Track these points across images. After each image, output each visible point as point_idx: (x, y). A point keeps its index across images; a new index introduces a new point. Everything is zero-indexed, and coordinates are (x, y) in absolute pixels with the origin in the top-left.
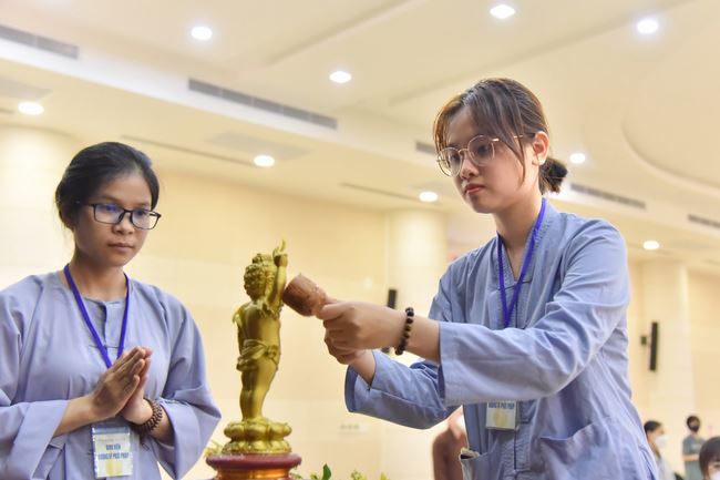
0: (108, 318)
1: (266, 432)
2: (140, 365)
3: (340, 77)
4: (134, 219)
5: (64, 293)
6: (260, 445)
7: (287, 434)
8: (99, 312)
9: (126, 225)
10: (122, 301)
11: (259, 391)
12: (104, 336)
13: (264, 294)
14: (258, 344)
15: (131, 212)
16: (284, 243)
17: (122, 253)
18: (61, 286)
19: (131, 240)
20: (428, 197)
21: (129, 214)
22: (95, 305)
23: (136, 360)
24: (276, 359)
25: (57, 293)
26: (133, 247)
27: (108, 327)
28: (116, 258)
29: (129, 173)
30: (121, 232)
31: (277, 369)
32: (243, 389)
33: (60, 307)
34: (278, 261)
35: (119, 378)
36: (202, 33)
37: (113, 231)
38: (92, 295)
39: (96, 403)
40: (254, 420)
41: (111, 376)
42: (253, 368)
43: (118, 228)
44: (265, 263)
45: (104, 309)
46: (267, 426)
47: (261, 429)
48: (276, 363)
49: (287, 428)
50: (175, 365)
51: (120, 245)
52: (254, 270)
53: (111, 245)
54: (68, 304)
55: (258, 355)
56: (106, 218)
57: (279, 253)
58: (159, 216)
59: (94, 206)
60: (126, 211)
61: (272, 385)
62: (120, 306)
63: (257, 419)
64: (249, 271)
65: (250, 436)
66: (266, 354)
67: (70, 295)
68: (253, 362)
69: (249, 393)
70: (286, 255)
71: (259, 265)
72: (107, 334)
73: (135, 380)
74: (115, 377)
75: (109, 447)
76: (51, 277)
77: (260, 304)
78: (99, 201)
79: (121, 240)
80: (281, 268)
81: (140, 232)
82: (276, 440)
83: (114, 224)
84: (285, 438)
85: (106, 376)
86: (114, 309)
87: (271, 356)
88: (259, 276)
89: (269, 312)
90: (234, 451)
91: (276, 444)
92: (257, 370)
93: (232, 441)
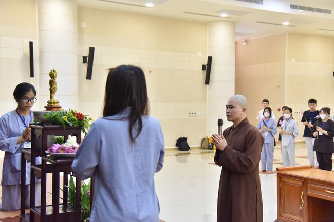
6: (53, 104)
11: (53, 95)
20: (224, 15)
21: (30, 100)
35: (26, 132)
49: (58, 101)
59: (23, 99)
63: (53, 100)
79: (28, 105)
90: (49, 105)
91: (56, 104)
93: (48, 103)
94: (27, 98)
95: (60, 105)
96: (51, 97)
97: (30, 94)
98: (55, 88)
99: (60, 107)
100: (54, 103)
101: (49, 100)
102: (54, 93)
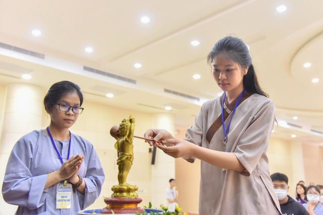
0: (63, 148)
1: (127, 189)
2: (80, 162)
3: (138, 66)
4: (74, 110)
6: (125, 194)
8: (60, 145)
9: (71, 112)
10: (68, 141)
11: (125, 173)
13: (126, 135)
14: (124, 154)
17: (69, 123)
18: (46, 135)
19: (72, 118)
20: (168, 108)
21: (72, 108)
22: (58, 143)
23: (78, 160)
24: (131, 160)
25: (44, 137)
26: (73, 121)
27: (63, 151)
28: (67, 125)
29: (72, 92)
30: (69, 115)
31: (132, 164)
32: (119, 172)
36: (89, 50)
37: (66, 114)
38: (57, 139)
39: (61, 174)
40: (123, 184)
42: (123, 163)
43: (68, 113)
44: (126, 122)
45: (61, 144)
46: (128, 186)
47: (125, 188)
48: (132, 162)
49: (136, 188)
51: (68, 120)
52: (122, 125)
54: (48, 142)
55: (124, 158)
56: (63, 109)
58: (83, 109)
59: (59, 105)
62: (68, 143)
63: (125, 184)
66: (127, 158)
67: (49, 138)
68: (122, 161)
69: (121, 174)
70: (134, 119)
71: (124, 123)
72: (62, 153)
75: (63, 197)
76: (42, 131)
77: (124, 139)
78: (61, 103)
79: (69, 118)
80: (132, 124)
81: (76, 115)
82: (131, 192)
84: (136, 192)
85: (65, 164)
86: (65, 144)
89: (128, 141)
90: (115, 197)
91: (131, 194)
93: (115, 193)
94: (67, 105)
95: (140, 197)
96: (121, 179)
97: (72, 98)
98: (130, 158)
99: (139, 201)
100: (129, 191)
101: (116, 183)
102: (128, 169)
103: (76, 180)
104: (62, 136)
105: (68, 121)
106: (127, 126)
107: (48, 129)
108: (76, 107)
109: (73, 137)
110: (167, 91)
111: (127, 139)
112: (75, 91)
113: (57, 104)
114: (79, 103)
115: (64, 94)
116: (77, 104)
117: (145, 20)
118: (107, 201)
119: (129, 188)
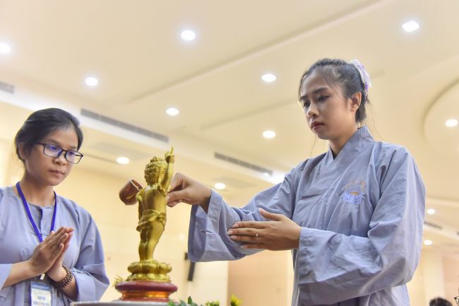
0: (43, 217)
1: (157, 268)
2: (65, 237)
3: (173, 112)
4: (67, 156)
5: (16, 199)
6: (152, 276)
7: (169, 270)
8: (38, 213)
9: (62, 159)
10: (52, 207)
11: (152, 243)
12: (40, 228)
13: (157, 181)
14: (152, 212)
15: (66, 152)
16: (172, 149)
17: (57, 177)
18: (14, 195)
19: (63, 169)
21: (64, 152)
22: (35, 209)
23: (62, 234)
24: (163, 222)
25: (11, 199)
26: (64, 174)
27: (43, 223)
28: (53, 180)
29: (67, 127)
30: (58, 163)
31: (164, 229)
32: (142, 242)
33: (13, 208)
34: (168, 159)
35: (50, 247)
36: (92, 81)
37: (53, 162)
38: (33, 202)
39: (33, 264)
40: (148, 261)
41: (44, 246)
42: (148, 227)
43: (57, 160)
44: (159, 162)
45: (41, 211)
46: (157, 264)
47: (154, 265)
48: (164, 225)
49: (169, 267)
50: (84, 250)
51: (57, 172)
52: (152, 166)
53: (51, 171)
54: (18, 206)
55: (152, 219)
56: (50, 154)
57: (169, 155)
58: (82, 156)
59: (44, 145)
60: (63, 150)
61: (160, 240)
62: (51, 210)
63: (150, 260)
64: (149, 167)
65: (146, 270)
66: (158, 218)
68: (149, 224)
69: (145, 245)
70: (174, 156)
71: (155, 163)
72: (42, 227)
73: (61, 247)
74: (47, 246)
75: (39, 298)
76: (8, 189)
77: (155, 187)
78: (46, 143)
79: (58, 168)
80: (170, 164)
81: (69, 164)
82: (163, 273)
83: (55, 158)
84: (168, 274)
85: (40, 246)
86: (47, 212)
87: (161, 220)
88: (155, 170)
89: (161, 191)
90: (135, 280)
91: (162, 276)
92: (151, 228)
93: (133, 274)
94: (57, 147)
99: (172, 290)
100: (159, 270)
103: (61, 273)
104: (42, 199)
105: (56, 174)
106: (159, 168)
107: (18, 185)
108: (70, 152)
109: (60, 201)
110: (218, 156)
111: (161, 188)
112: (72, 126)
113: (40, 144)
114: (77, 146)
115: (53, 129)
116: (74, 148)
117: (188, 35)
118: (120, 288)
119: (160, 267)
